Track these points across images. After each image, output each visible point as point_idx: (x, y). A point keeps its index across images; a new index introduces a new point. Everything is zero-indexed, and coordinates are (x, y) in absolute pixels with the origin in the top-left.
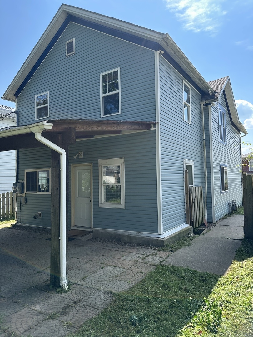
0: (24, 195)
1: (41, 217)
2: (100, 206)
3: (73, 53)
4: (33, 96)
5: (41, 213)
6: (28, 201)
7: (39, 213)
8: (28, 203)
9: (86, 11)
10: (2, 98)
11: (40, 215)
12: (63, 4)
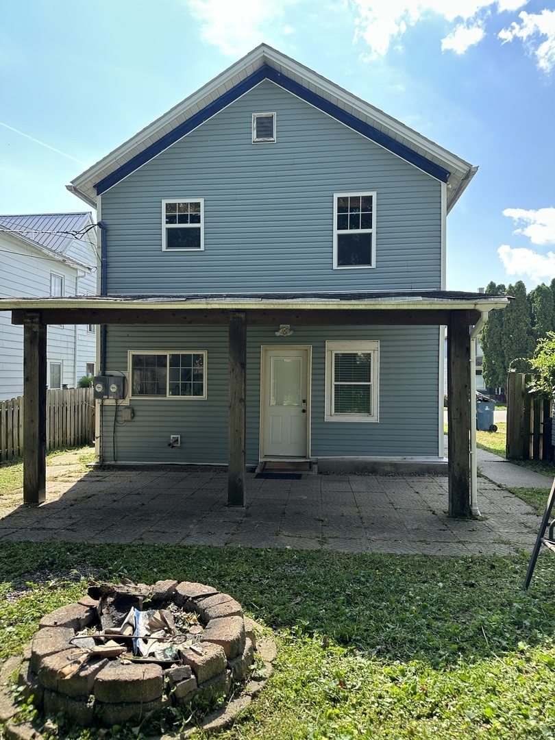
0: (126, 402)
1: (179, 445)
2: (327, 419)
3: (272, 139)
4: (157, 199)
5: (179, 436)
6: (137, 413)
7: (172, 436)
8: (136, 419)
9: (321, 77)
10: (68, 188)
11: (177, 440)
12: (263, 45)
